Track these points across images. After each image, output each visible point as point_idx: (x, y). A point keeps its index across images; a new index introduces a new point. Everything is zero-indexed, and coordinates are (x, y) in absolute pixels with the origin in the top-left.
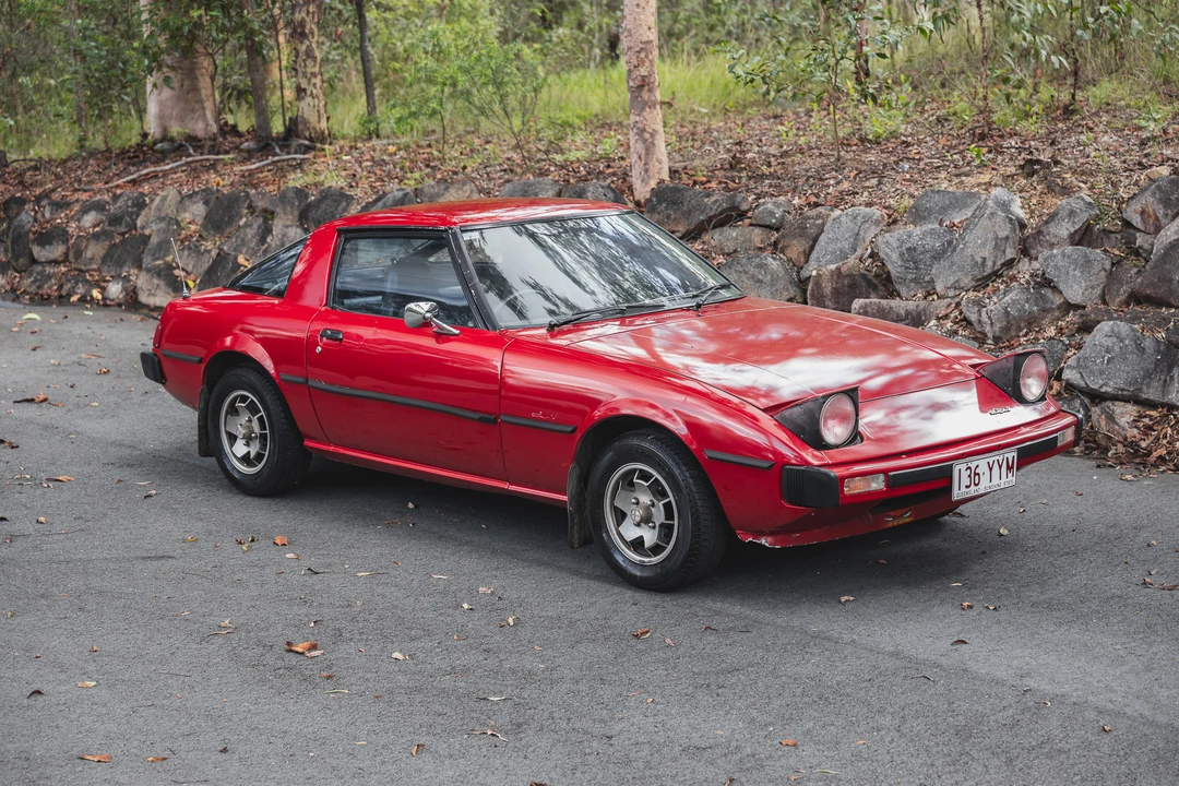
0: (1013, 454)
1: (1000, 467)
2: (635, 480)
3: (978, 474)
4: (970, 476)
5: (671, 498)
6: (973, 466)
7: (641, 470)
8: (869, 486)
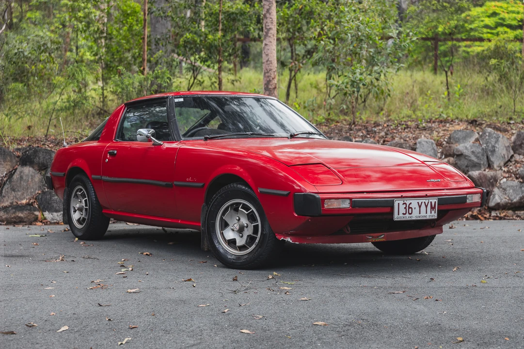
0: (435, 200)
1: (426, 206)
2: (240, 209)
3: (411, 208)
4: (405, 208)
5: (259, 223)
6: (408, 202)
7: (244, 204)
8: (340, 205)
